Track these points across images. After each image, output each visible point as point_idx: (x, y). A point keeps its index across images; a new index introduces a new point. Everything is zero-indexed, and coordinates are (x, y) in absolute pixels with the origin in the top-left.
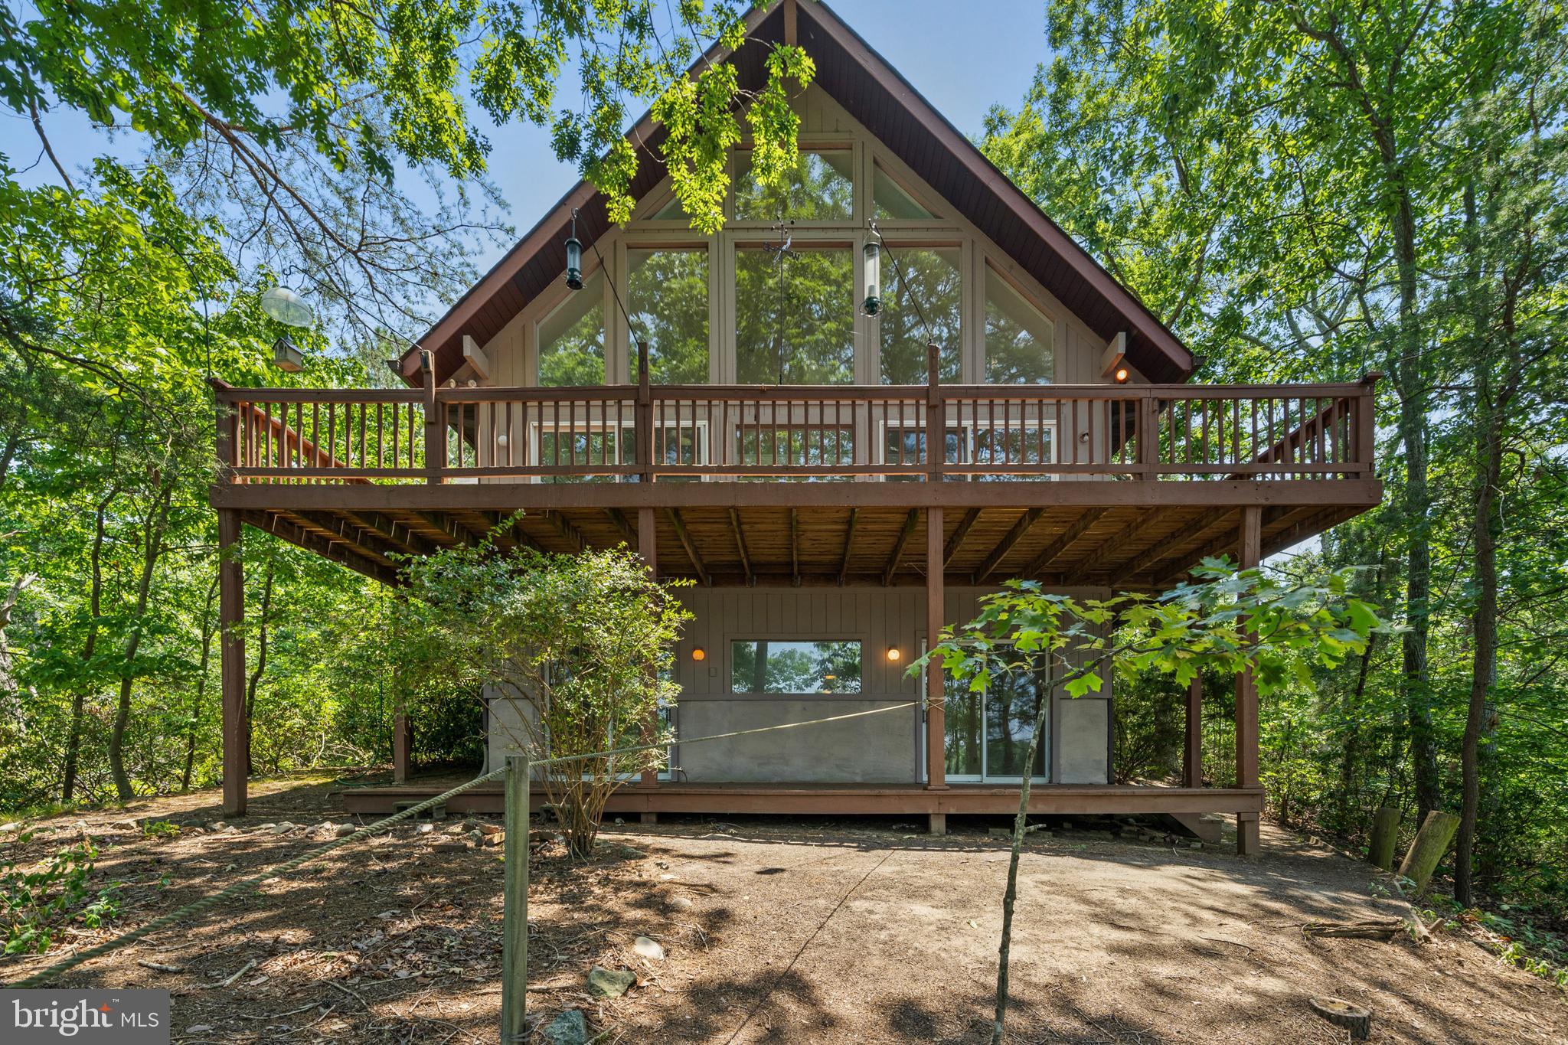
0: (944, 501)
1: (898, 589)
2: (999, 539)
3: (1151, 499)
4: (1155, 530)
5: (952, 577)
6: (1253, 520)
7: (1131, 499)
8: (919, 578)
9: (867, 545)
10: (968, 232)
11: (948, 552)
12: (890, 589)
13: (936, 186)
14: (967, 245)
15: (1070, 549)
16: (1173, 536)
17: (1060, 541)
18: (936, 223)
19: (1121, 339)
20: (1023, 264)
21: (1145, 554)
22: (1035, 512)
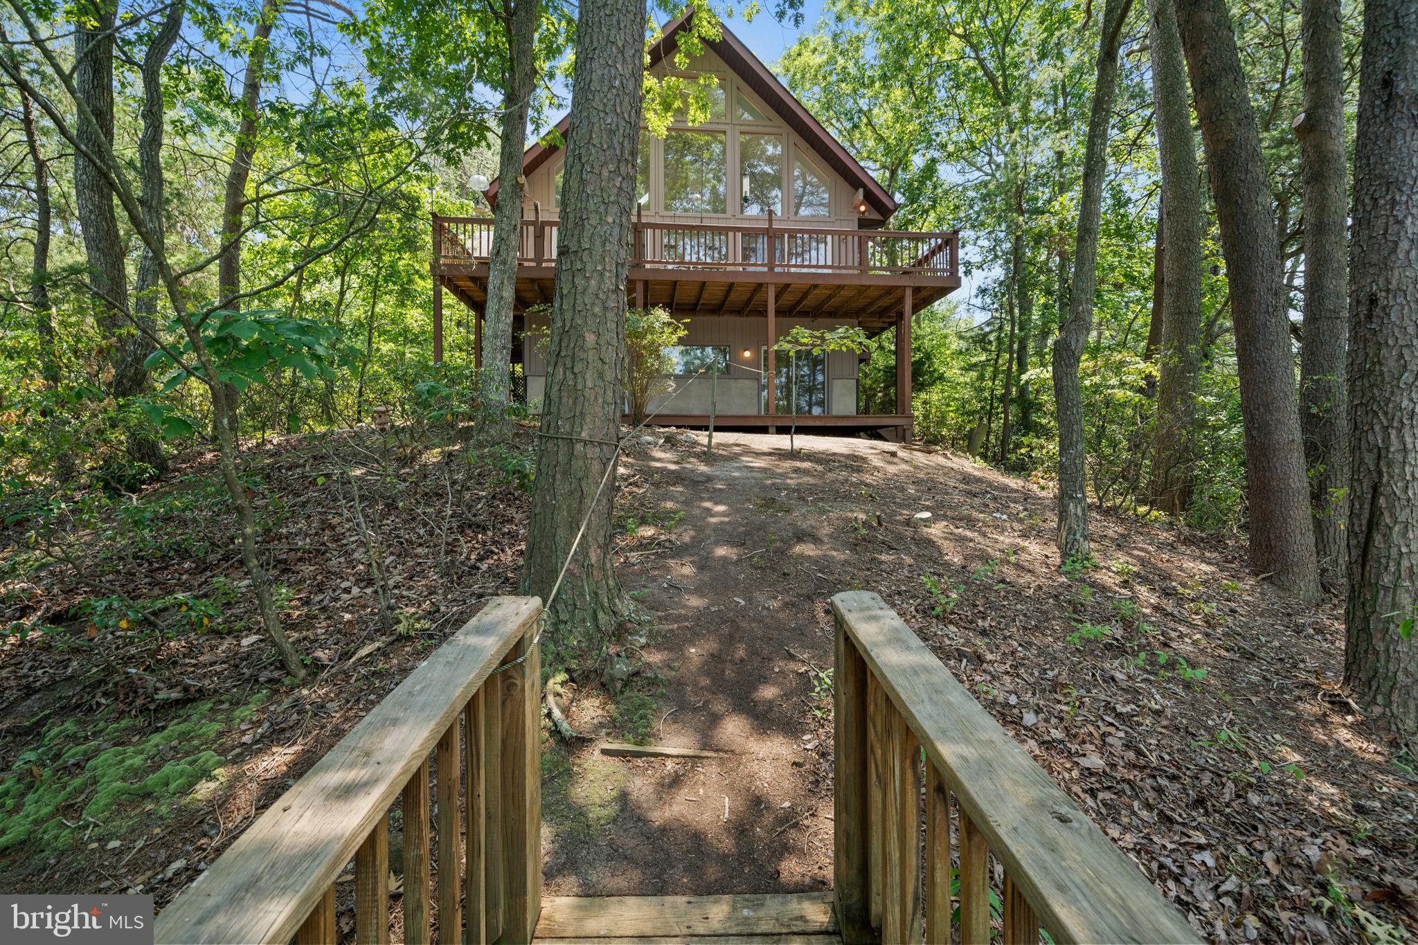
0: (775, 281)
1: (750, 319)
2: (799, 296)
3: (866, 282)
4: (873, 293)
5: (779, 313)
6: (909, 293)
7: (856, 282)
8: (763, 313)
9: (735, 297)
10: (786, 129)
11: (776, 302)
12: (745, 319)
13: (769, 103)
14: (785, 136)
15: (833, 302)
16: (881, 296)
17: (830, 297)
18: (770, 123)
19: (861, 191)
20: (814, 148)
21: (871, 304)
22: (816, 286)
